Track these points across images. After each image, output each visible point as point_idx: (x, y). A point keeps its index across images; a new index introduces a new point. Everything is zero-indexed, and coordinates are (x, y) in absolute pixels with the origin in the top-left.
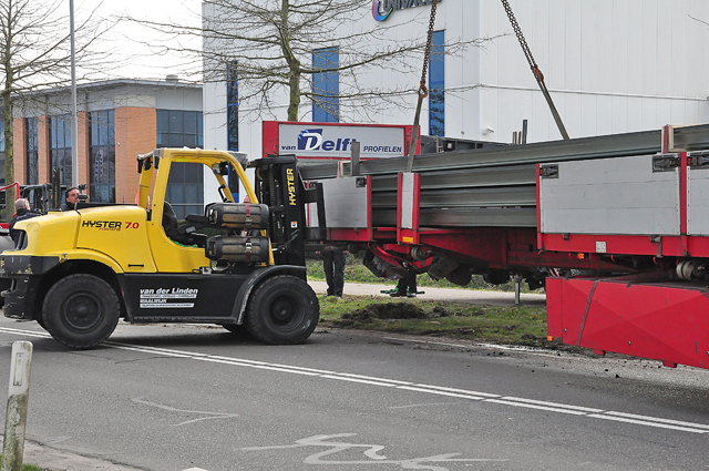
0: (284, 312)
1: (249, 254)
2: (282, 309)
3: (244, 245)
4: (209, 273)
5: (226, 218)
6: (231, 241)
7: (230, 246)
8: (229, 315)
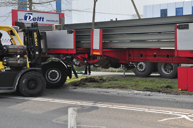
0: (33, 85)
1: (19, 64)
2: (32, 84)
3: (17, 60)
4: (4, 71)
5: (10, 51)
6: (12, 59)
7: (12, 61)
8: (12, 86)
